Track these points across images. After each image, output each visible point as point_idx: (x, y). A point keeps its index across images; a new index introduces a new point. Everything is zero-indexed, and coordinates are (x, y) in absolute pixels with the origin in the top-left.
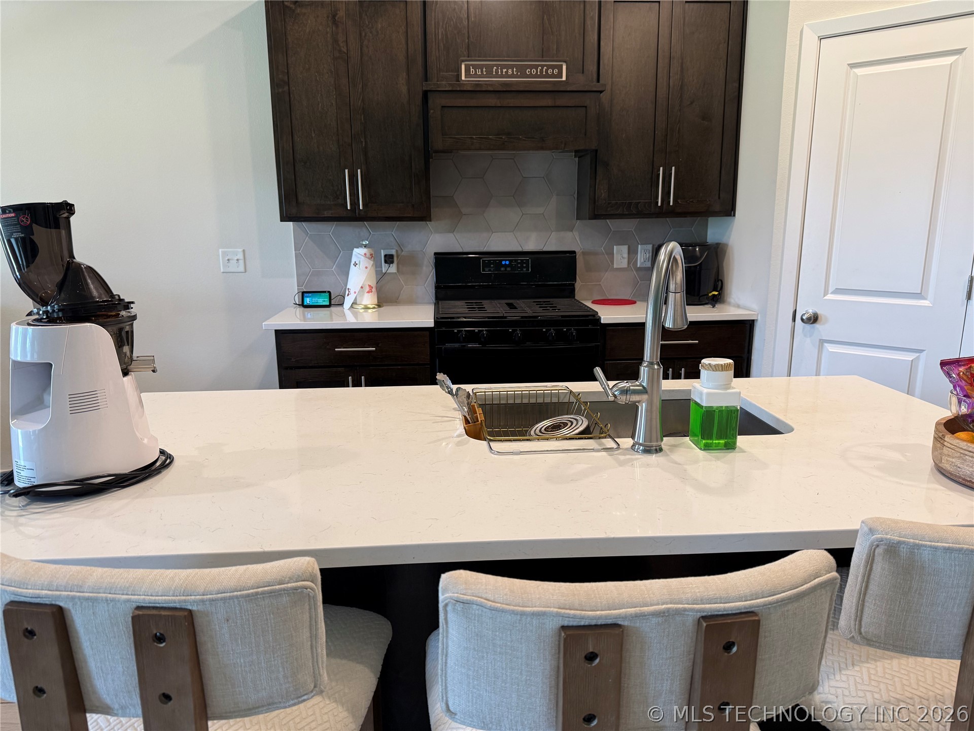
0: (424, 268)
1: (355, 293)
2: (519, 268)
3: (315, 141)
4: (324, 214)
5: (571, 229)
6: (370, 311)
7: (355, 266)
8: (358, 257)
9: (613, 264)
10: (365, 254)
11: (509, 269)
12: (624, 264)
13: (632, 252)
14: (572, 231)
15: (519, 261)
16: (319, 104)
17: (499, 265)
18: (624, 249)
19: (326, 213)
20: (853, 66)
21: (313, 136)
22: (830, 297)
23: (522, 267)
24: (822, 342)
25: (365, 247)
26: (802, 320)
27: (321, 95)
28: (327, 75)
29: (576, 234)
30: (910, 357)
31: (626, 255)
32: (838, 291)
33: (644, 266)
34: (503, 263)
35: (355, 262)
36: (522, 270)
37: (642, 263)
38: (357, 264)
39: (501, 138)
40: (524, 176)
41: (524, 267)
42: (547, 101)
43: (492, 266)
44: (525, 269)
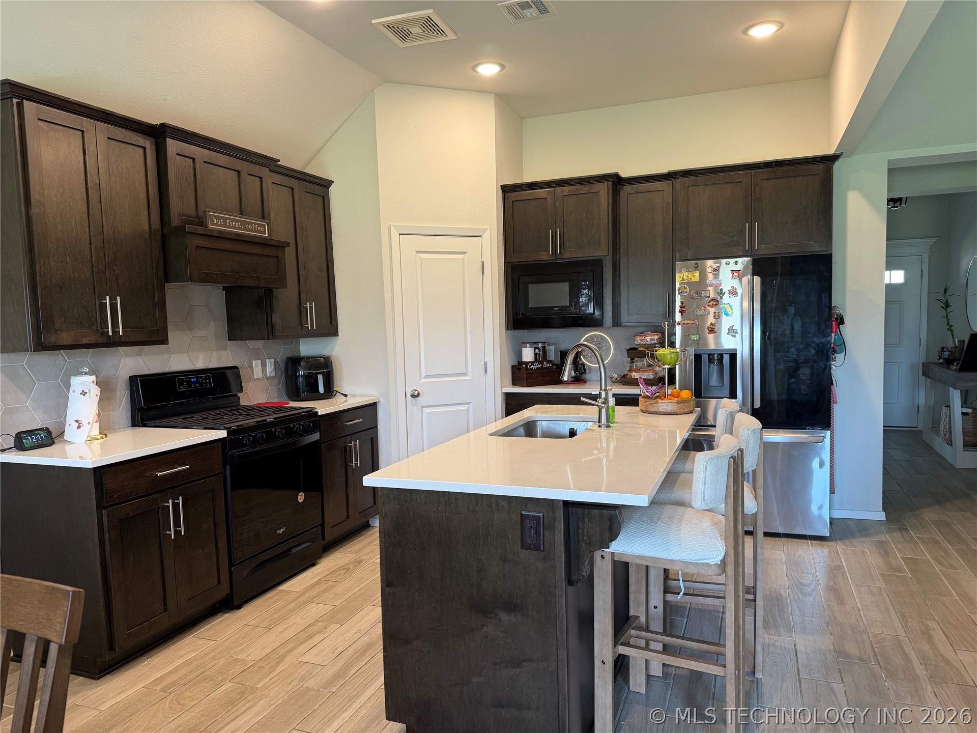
0: (118, 393)
1: (89, 423)
2: (204, 383)
3: (70, 266)
4: (82, 341)
5: (225, 349)
6: (96, 442)
7: (84, 395)
8: (87, 386)
9: (253, 375)
10: (93, 382)
11: (197, 385)
12: (261, 376)
13: (264, 365)
14: (226, 350)
15: (204, 378)
16: (73, 230)
17: (190, 383)
18: (259, 362)
19: (84, 340)
20: (418, 252)
21: (68, 261)
22: (423, 380)
23: (206, 383)
24: (423, 407)
25: (85, 374)
26: (412, 396)
27: (75, 221)
28: (80, 202)
29: (229, 352)
30: (465, 407)
31: (260, 368)
32: (427, 377)
33: (272, 375)
34: (192, 380)
35: (83, 391)
36: (207, 385)
37: (270, 373)
38: (86, 393)
39: (234, 275)
40: (191, 304)
41: (208, 383)
42: (257, 250)
43: (185, 383)
44: (208, 384)
